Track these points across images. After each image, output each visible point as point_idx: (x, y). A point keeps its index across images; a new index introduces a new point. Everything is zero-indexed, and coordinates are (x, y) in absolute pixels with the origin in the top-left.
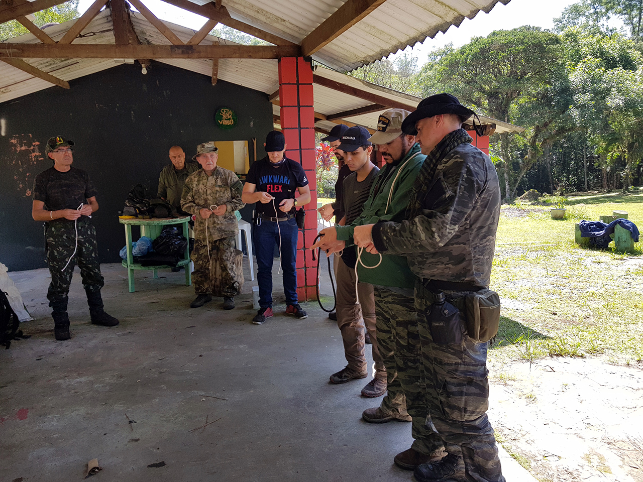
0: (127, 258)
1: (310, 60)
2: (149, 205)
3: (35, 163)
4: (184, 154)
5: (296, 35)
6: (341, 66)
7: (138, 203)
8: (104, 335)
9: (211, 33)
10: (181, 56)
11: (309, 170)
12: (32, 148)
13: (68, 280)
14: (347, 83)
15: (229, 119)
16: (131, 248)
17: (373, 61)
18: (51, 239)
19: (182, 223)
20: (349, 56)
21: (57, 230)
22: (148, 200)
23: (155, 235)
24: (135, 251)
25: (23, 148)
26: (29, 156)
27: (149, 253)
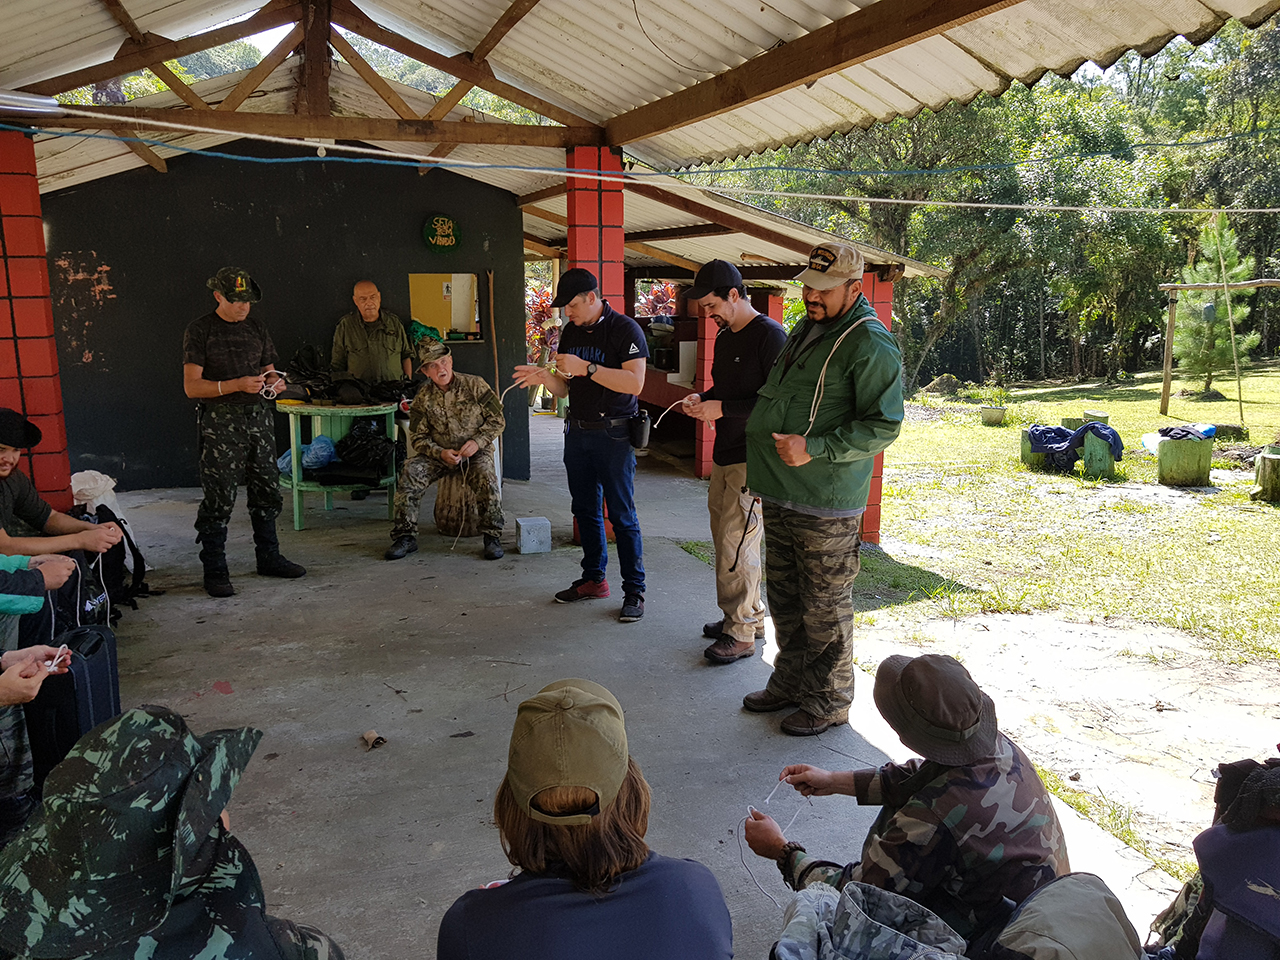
0: (291, 471)
1: (620, 152)
2: (330, 382)
3: (101, 303)
4: (379, 294)
5: (597, 110)
6: (663, 160)
7: (309, 379)
10: (414, 138)
12: (96, 276)
14: (673, 191)
15: (448, 236)
16: (301, 454)
18: (210, 431)
19: (384, 415)
20: (682, 148)
21: (220, 416)
22: (327, 373)
23: (339, 432)
24: (310, 459)
25: (80, 276)
26: (90, 291)
27: (330, 463)
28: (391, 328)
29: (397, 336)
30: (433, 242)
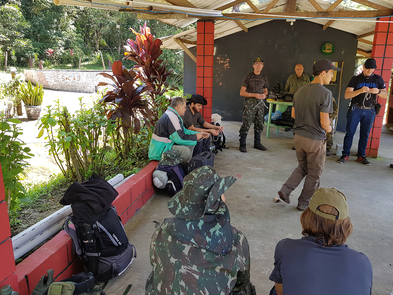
0: (268, 120)
3: (226, 69)
4: (303, 68)
7: (277, 93)
12: (226, 62)
15: (330, 49)
16: (271, 115)
18: (247, 106)
21: (250, 102)
23: (284, 110)
24: (274, 117)
25: (222, 62)
27: (279, 119)
28: (305, 79)
30: (324, 52)
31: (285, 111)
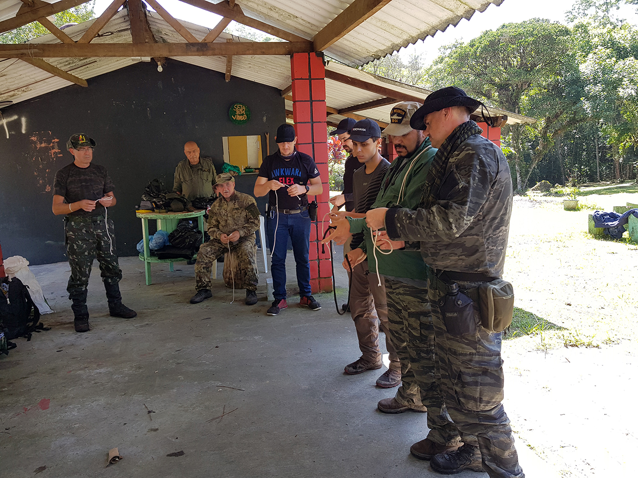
0: (144, 251)
1: (321, 55)
2: (165, 199)
3: (55, 159)
4: (198, 149)
5: (308, 31)
6: (353, 61)
7: (155, 198)
8: (122, 325)
9: (224, 31)
10: (196, 53)
11: (322, 163)
12: (52, 144)
13: (87, 273)
14: (358, 78)
15: (243, 115)
16: (148, 241)
17: (384, 55)
18: (71, 233)
19: (197, 217)
20: (360, 50)
21: (77, 224)
22: (164, 194)
23: (171, 228)
24: (152, 244)
25: (43, 145)
26: (48, 153)
27: (165, 245)
28: (206, 167)
29: (209, 172)
30: (234, 119)
31: (174, 229)
